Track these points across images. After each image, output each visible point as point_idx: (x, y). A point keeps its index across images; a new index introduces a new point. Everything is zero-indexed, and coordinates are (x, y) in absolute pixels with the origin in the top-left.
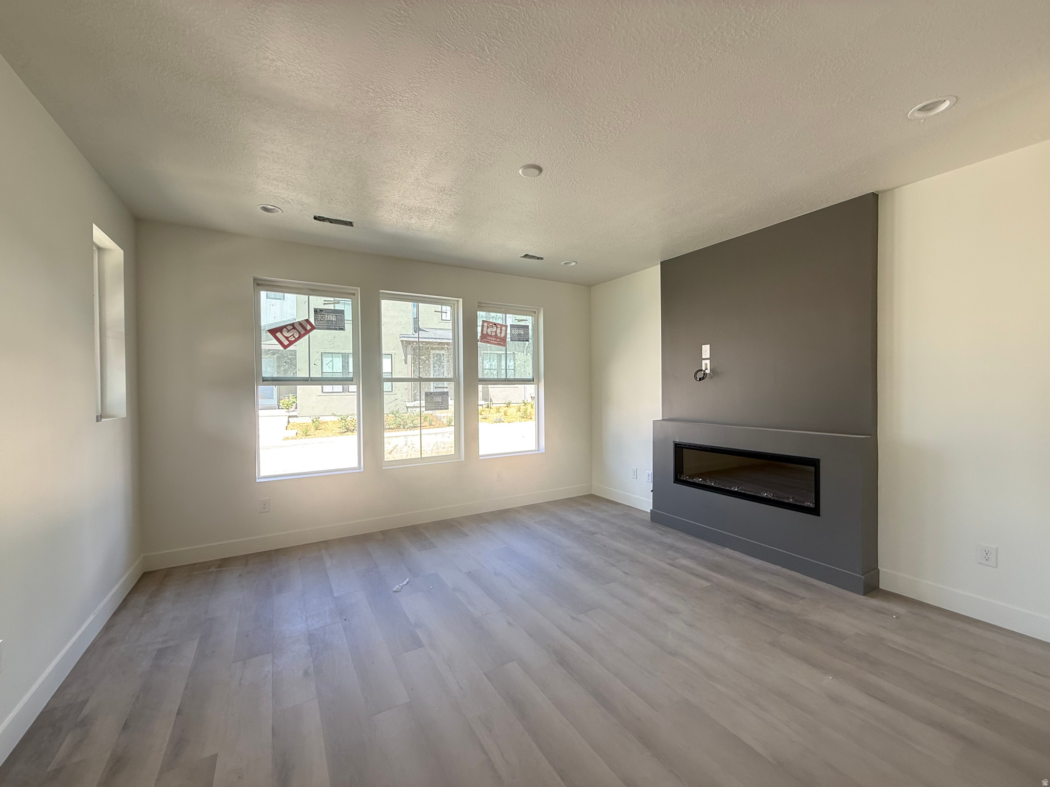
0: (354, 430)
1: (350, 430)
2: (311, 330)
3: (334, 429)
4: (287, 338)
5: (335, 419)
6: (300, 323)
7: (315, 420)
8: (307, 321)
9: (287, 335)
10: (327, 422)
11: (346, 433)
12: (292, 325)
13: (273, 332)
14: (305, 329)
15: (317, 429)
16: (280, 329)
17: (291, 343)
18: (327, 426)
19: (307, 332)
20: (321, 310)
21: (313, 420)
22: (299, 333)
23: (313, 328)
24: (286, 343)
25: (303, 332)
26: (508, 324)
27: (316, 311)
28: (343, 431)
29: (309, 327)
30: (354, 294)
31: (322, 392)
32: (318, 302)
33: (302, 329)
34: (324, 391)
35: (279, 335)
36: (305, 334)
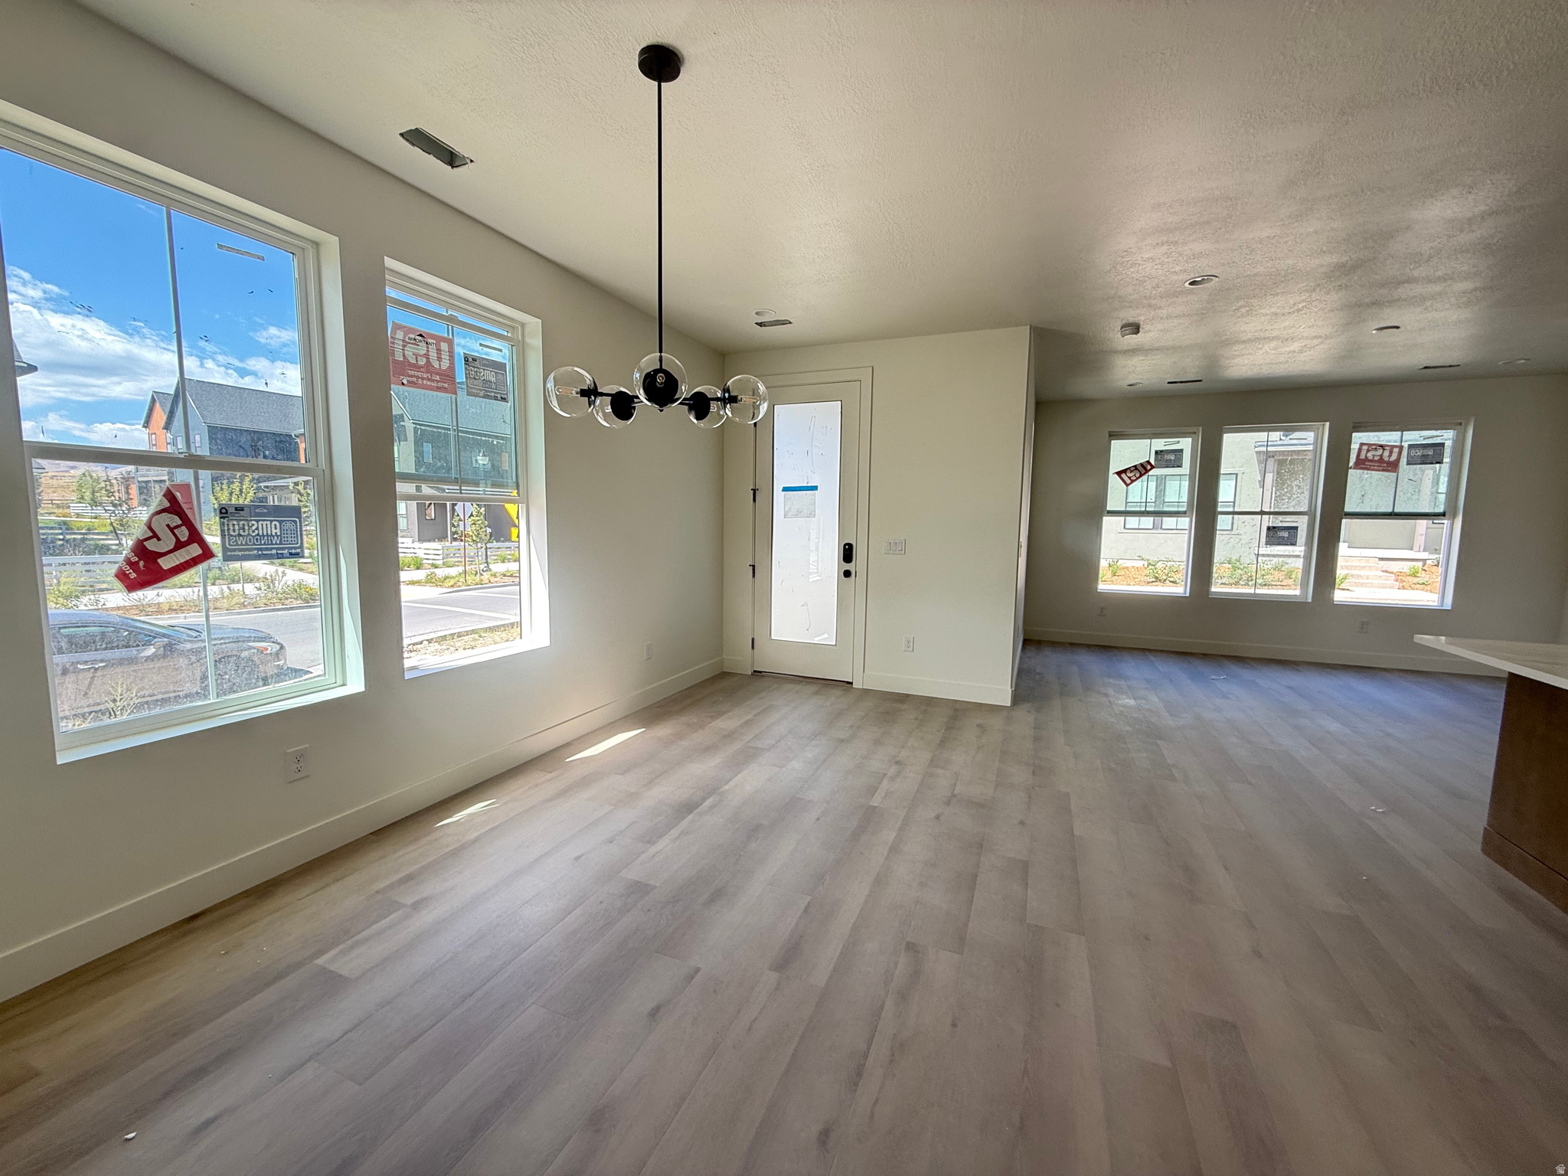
0: (1165, 580)
1: (1160, 580)
2: (1151, 469)
3: (1137, 576)
4: (1130, 478)
5: (1140, 564)
6: (1142, 465)
7: (1112, 563)
8: (1148, 462)
9: (1129, 475)
10: (1127, 568)
11: (1154, 583)
12: (1135, 466)
13: (1119, 473)
14: (1145, 468)
15: (1114, 575)
16: (1125, 471)
17: (1133, 481)
18: (1128, 573)
19: (1147, 471)
20: (1162, 451)
21: (1109, 564)
22: (1140, 473)
23: (1153, 467)
24: (1128, 481)
25: (1143, 471)
26: (1405, 445)
27: (1156, 452)
28: (1150, 580)
29: (1149, 467)
30: (1195, 433)
31: (1124, 527)
32: (1160, 444)
33: (1142, 469)
34: (1127, 527)
35: (1123, 475)
36: (1145, 474)
